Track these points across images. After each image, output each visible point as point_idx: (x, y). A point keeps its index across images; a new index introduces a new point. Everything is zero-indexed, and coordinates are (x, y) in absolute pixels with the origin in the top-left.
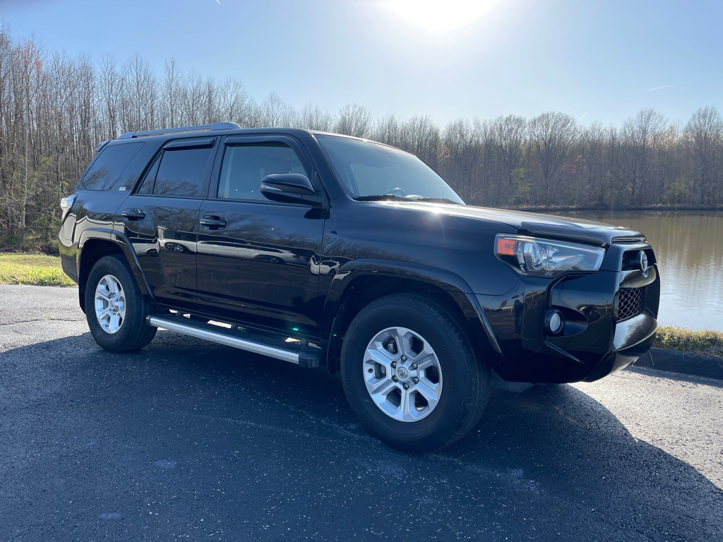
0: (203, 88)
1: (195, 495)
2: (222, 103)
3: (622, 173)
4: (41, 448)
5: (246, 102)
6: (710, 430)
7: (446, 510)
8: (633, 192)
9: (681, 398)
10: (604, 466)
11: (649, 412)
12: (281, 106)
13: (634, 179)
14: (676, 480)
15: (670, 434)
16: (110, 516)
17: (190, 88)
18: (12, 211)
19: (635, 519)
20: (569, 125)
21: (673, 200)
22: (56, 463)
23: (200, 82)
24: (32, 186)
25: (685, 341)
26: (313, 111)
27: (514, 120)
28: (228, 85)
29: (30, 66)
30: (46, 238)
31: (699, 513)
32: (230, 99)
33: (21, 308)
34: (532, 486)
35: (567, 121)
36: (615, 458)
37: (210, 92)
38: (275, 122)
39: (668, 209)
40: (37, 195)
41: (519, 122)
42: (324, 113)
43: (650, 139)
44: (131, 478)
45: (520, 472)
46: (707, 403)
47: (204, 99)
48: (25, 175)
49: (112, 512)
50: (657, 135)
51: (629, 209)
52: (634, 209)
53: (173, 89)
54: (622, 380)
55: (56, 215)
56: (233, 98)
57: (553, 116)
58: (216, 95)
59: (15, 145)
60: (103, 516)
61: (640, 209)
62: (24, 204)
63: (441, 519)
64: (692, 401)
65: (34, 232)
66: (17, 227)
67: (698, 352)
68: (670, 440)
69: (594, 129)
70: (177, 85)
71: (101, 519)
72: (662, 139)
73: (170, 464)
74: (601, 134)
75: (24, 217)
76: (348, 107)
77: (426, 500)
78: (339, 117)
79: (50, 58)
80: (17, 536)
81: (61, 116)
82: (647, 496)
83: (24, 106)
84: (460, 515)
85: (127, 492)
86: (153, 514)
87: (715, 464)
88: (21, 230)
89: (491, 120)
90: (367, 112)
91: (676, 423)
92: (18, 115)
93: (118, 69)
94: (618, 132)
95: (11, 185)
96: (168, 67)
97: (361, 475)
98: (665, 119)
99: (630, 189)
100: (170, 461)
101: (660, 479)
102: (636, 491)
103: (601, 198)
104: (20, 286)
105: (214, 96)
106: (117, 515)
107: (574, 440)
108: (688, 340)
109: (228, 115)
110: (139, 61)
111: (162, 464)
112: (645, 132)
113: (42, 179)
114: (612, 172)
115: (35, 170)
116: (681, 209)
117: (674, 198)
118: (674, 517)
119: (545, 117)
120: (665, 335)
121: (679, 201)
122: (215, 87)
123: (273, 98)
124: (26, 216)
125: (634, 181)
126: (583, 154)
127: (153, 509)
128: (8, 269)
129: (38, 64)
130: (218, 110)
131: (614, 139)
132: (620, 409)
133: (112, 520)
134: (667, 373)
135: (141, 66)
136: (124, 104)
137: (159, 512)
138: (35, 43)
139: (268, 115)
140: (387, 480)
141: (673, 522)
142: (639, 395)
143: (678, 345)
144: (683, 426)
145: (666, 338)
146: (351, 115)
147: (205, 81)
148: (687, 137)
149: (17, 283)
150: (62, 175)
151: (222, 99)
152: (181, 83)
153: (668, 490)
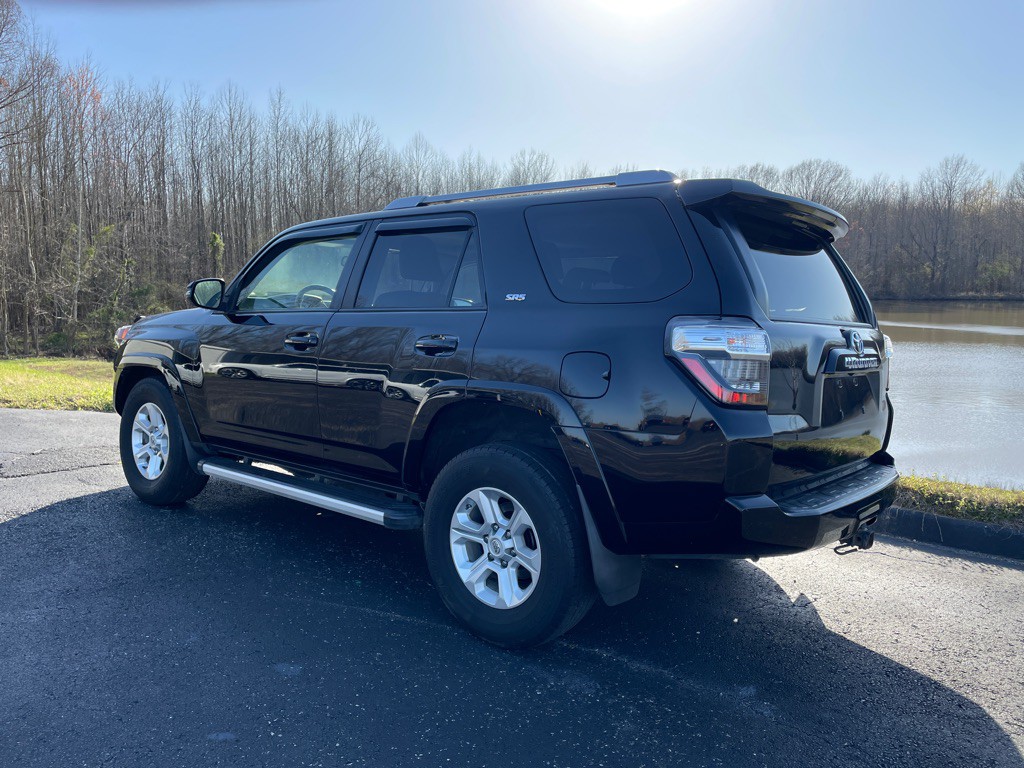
0: (322, 129)
1: (326, 711)
2: (348, 150)
3: (917, 247)
4: (128, 644)
5: (381, 147)
6: (1014, 636)
7: (651, 740)
8: (933, 276)
9: (978, 589)
10: (864, 685)
11: (932, 609)
12: (429, 152)
13: (935, 256)
14: (960, 706)
15: (958, 640)
16: (222, 737)
17: (303, 128)
18: (60, 301)
19: (900, 757)
20: (840, 178)
21: (991, 288)
22: (148, 665)
23: (316, 121)
24: (87, 266)
25: (987, 509)
26: (474, 160)
27: (762, 171)
28: (355, 124)
29: (84, 99)
30: (105, 337)
31: (988, 751)
32: (359, 144)
33: (86, 447)
34: (766, 709)
35: (838, 173)
36: (881, 674)
37: (331, 134)
38: (421, 174)
39: (983, 300)
40: (94, 279)
41: (769, 174)
42: (489, 162)
43: (958, 200)
44: (245, 687)
45: (752, 690)
46: (1014, 596)
47: (323, 144)
48: (77, 249)
49: (222, 731)
50: (969, 193)
51: (927, 300)
52: (934, 300)
53: (281, 129)
54: (899, 562)
55: (119, 305)
56: (362, 144)
57: (818, 165)
58: (339, 140)
59: (64, 208)
60: (213, 736)
61: (942, 300)
62: (76, 291)
63: (645, 751)
64: (993, 595)
65: (89, 329)
66: (67, 322)
67: (1007, 524)
68: (957, 650)
69: (876, 184)
70: (286, 123)
71: (210, 741)
72: (976, 199)
73: (294, 670)
74: (887, 192)
75: (76, 308)
76: (523, 154)
77: (627, 725)
78: (510, 168)
79: (111, 87)
80: (106, 761)
81: (127, 168)
82: (919, 726)
83: (77, 154)
84: (669, 747)
85: (241, 705)
86: (276, 735)
87: (1016, 685)
88: (72, 326)
89: (727, 172)
90: (550, 161)
91: (968, 626)
92: (69, 167)
93: (205, 103)
94: (911, 188)
95: (58, 264)
96: (272, 100)
97: (541, 690)
98: (980, 169)
99: (928, 270)
100: (292, 665)
101: (939, 704)
102: (905, 721)
103: (886, 284)
104: (81, 412)
105: (337, 139)
106: (230, 736)
107: (826, 647)
108: (992, 506)
109: (355, 165)
110: (233, 92)
111: (282, 668)
112: (950, 188)
113: (100, 256)
114: (902, 246)
115: (91, 242)
116: (1001, 300)
117: (992, 284)
118: (953, 756)
119: (806, 167)
120: (960, 499)
121: (1000, 289)
122: (338, 127)
123: (418, 142)
124: (79, 307)
125: (934, 260)
126: (860, 219)
127: (275, 729)
128: (62, 388)
129: (96, 98)
130: (343, 159)
131: (905, 197)
132: (892, 605)
133: (225, 741)
134: (962, 552)
135: (236, 98)
136: (213, 151)
137: (283, 732)
138: (91, 66)
139: (411, 166)
140: (575, 697)
141: (951, 763)
142: (920, 584)
143: (977, 513)
144: (977, 630)
145: (962, 503)
146: (527, 164)
147: (323, 119)
148: (1012, 197)
149: (76, 408)
150: (127, 250)
151: (347, 145)
152: (290, 121)
153: (948, 719)
